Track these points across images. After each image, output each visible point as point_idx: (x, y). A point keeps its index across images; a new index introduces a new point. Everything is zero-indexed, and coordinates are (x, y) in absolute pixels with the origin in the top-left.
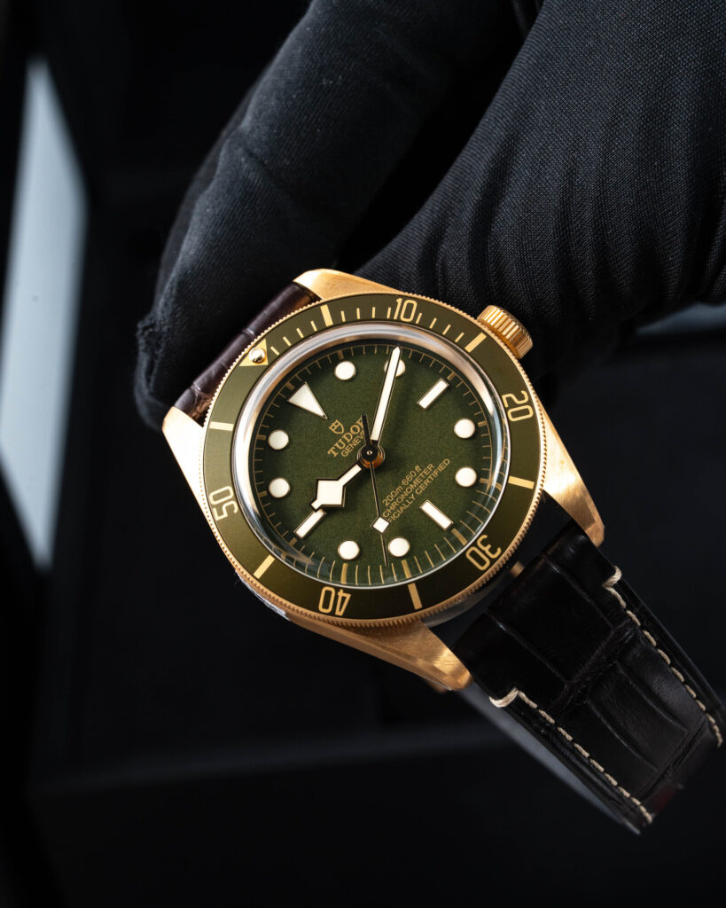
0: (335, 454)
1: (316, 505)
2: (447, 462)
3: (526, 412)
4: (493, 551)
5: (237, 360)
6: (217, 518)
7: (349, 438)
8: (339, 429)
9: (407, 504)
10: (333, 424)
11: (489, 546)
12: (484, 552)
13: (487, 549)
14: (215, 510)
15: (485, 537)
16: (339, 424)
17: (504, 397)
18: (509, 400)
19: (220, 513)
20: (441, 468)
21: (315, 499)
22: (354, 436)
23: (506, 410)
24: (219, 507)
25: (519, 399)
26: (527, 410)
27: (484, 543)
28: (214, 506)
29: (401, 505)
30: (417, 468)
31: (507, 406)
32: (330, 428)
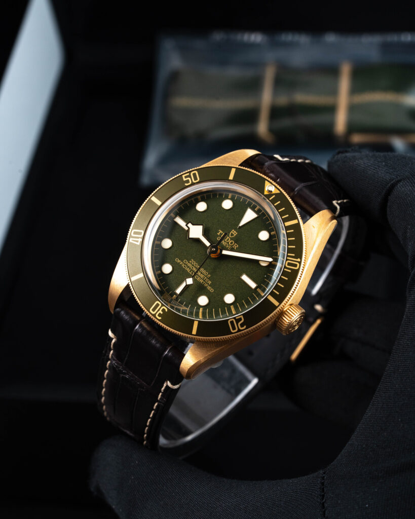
0: (219, 234)
1: (190, 225)
2: (212, 290)
3: (234, 328)
4: (160, 315)
5: (269, 179)
6: (183, 176)
7: (227, 240)
8: (232, 235)
9: (190, 271)
10: (235, 232)
11: (162, 313)
12: (159, 310)
13: (160, 312)
14: (188, 174)
15: (166, 310)
16: (235, 235)
17: (242, 317)
18: (240, 319)
19: (186, 177)
20: (209, 288)
21: (193, 224)
22: (228, 243)
23: (235, 318)
24: (190, 176)
25: (240, 324)
26: (235, 329)
27: (163, 310)
28: (190, 174)
29: (190, 268)
30: (209, 275)
31: (237, 318)
32: (233, 230)
